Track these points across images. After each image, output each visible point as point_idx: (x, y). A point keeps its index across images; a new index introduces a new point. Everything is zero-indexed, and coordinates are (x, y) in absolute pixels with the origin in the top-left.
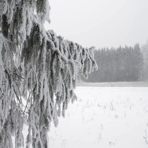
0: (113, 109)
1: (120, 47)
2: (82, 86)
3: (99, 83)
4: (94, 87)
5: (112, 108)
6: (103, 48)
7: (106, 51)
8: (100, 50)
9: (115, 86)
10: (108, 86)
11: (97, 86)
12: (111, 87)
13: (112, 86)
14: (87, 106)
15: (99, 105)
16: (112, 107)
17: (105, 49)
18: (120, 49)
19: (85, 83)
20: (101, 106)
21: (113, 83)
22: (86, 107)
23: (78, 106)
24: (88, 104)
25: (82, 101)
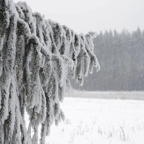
0: (125, 139)
5: (123, 137)
10: (116, 98)
13: (122, 99)
14: (79, 131)
16: (124, 135)
17: (111, 32)
19: (76, 92)
20: (103, 132)
21: (125, 93)
22: (78, 134)
23: (63, 131)
24: (80, 128)
25: (70, 124)
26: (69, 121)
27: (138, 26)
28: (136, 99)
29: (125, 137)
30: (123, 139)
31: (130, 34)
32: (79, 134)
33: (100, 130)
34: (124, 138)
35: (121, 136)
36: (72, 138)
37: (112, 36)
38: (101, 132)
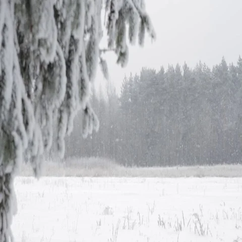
0: (203, 233)
1: (224, 62)
2: (111, 175)
3: (162, 169)
4: (148, 179)
5: (199, 228)
6: (175, 67)
7: (182, 74)
8: (166, 71)
9: (208, 176)
10: (188, 176)
11: (155, 176)
12: (198, 178)
13: (199, 176)
14: (126, 224)
15: (161, 223)
17: (178, 68)
18: (222, 70)
19: (121, 168)
20: (166, 224)
21: (202, 167)
22: (124, 228)
23: (100, 225)
24: (128, 219)
25: (112, 214)
26: (110, 210)
27: (223, 57)
28: (221, 176)
29: (203, 228)
30: (200, 233)
31: (209, 70)
32: (127, 228)
33: (162, 220)
34: (201, 230)
35: (196, 227)
36: (114, 234)
37: (180, 74)
38: (164, 224)
